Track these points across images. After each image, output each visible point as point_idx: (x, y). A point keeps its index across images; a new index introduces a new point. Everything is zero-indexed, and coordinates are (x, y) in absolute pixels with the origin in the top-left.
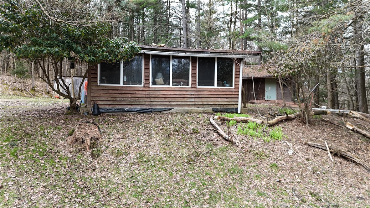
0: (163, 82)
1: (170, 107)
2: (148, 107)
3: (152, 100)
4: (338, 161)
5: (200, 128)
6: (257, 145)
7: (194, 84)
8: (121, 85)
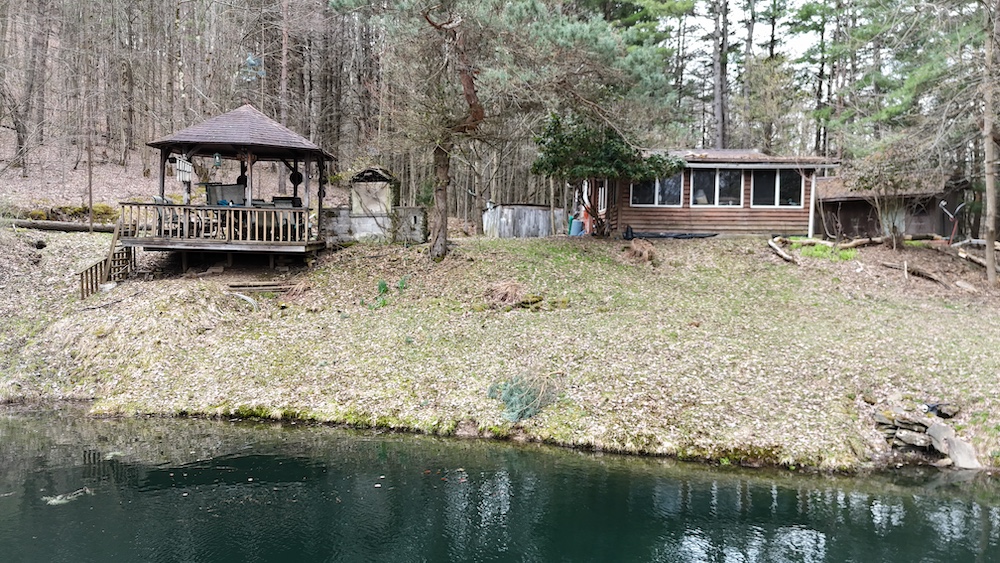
0: (706, 201)
1: (715, 233)
2: (687, 233)
3: (693, 223)
4: (914, 279)
5: (756, 250)
6: (822, 264)
7: (747, 203)
8: (656, 205)
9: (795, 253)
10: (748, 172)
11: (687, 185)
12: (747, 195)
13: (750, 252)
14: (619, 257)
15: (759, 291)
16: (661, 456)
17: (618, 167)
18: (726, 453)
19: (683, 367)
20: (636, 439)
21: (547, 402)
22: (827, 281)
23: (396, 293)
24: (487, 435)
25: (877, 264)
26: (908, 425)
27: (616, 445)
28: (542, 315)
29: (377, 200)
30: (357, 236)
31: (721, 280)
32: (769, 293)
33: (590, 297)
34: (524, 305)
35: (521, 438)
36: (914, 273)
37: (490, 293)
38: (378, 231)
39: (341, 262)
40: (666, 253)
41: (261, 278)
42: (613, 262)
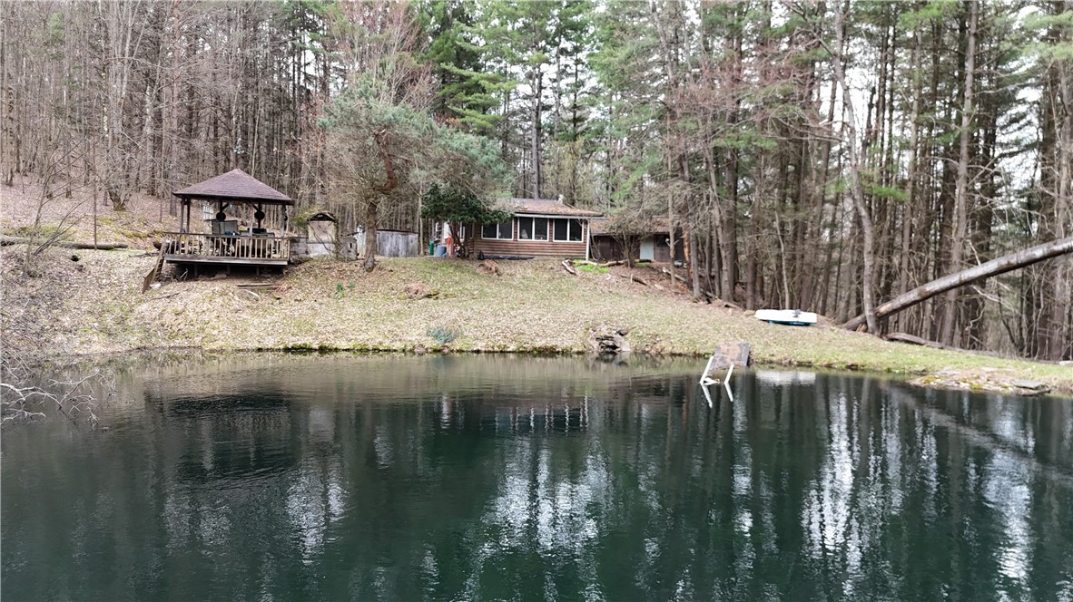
1: (532, 256)
2: (516, 256)
3: (520, 250)
4: (635, 283)
5: (555, 267)
6: (590, 275)
7: (551, 239)
8: (498, 238)
9: (576, 269)
10: (551, 220)
11: (516, 227)
12: (551, 234)
13: (552, 268)
14: (478, 271)
15: (555, 289)
16: (509, 352)
17: (476, 217)
18: (535, 349)
19: (517, 321)
20: (499, 347)
21: (456, 336)
22: (591, 284)
23: (349, 290)
24: (430, 350)
25: (617, 274)
26: (607, 338)
27: (490, 349)
28: (440, 301)
29: (325, 232)
30: (311, 255)
31: (535, 283)
32: (561, 290)
33: (466, 292)
34: (429, 296)
35: (446, 351)
36: (635, 280)
37: (407, 290)
38: (326, 252)
39: (306, 271)
40: (505, 268)
41: (255, 281)
42: (475, 273)
